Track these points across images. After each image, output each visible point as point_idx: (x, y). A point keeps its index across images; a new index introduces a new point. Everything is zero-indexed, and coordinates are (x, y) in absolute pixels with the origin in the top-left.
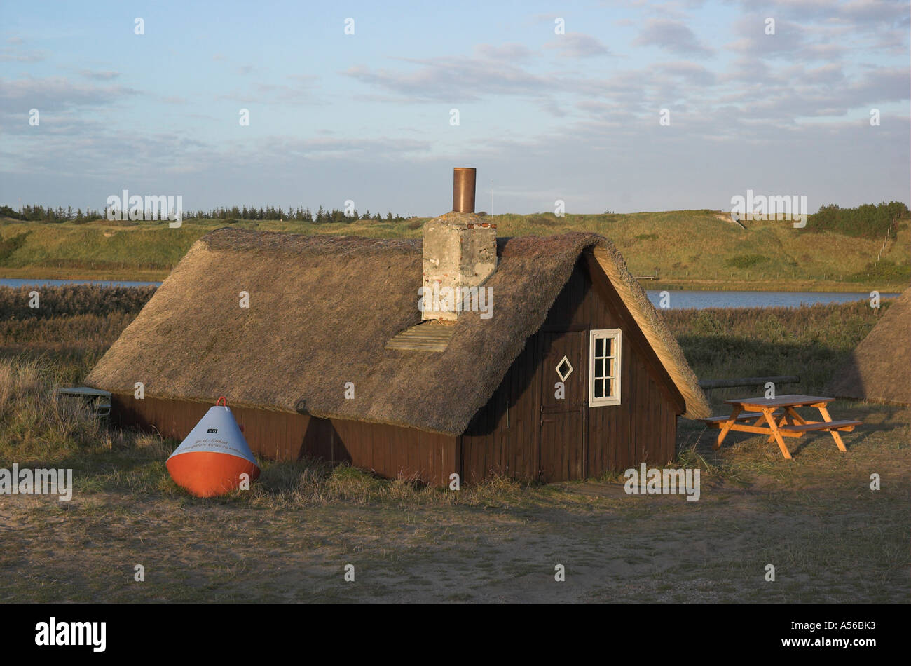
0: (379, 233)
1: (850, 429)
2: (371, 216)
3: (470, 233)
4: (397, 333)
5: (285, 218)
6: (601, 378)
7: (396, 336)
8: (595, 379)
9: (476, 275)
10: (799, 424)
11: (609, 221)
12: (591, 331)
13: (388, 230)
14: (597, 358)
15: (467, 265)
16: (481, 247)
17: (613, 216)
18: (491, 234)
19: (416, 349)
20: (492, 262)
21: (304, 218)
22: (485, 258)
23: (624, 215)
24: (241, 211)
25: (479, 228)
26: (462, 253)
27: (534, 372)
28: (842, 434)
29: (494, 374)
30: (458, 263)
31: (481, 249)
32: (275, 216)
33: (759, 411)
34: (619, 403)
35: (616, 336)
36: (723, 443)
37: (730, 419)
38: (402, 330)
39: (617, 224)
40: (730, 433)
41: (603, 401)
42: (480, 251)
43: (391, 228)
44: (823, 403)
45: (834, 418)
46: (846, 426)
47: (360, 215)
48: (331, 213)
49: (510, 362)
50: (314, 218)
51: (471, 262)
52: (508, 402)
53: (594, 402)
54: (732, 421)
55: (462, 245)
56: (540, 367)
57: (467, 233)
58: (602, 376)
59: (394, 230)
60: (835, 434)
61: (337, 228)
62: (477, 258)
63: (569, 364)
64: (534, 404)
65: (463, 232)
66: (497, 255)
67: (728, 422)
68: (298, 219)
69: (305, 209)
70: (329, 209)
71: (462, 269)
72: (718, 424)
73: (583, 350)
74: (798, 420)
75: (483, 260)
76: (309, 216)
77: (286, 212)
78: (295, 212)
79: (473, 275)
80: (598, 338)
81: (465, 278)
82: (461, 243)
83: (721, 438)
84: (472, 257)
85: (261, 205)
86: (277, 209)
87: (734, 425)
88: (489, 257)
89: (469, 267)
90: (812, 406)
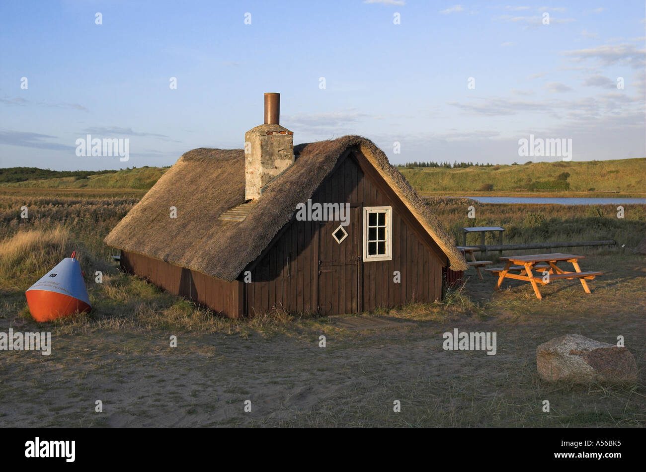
0: (479, 172)
1: (592, 278)
2: (479, 165)
3: (269, 138)
4: (229, 209)
5: (438, 166)
6: (375, 241)
7: (228, 211)
8: (368, 242)
9: (276, 168)
10: (560, 274)
11: (593, 164)
12: (364, 208)
13: (483, 171)
14: (370, 227)
15: (268, 160)
16: (279, 148)
17: (596, 162)
18: (288, 139)
19: (232, 220)
20: (290, 159)
21: (447, 166)
22: (283, 156)
23: (602, 161)
24: (418, 164)
25: (277, 135)
26: (262, 152)
27: (312, 237)
28: (588, 282)
29: (262, 237)
30: (260, 159)
31: (280, 149)
32: (434, 165)
33: (522, 265)
34: (391, 259)
35: (388, 211)
36: (501, 286)
37: (505, 270)
38: (233, 207)
39: (598, 166)
40: (505, 279)
41: (377, 257)
42: (279, 151)
43: (485, 169)
44: (574, 260)
45: (582, 270)
46: (590, 275)
47: (474, 164)
48: (460, 163)
49: (277, 229)
50: (452, 166)
51: (271, 159)
52: (288, 258)
53: (367, 258)
54: (506, 271)
55: (262, 146)
56: (317, 232)
57: (266, 138)
58: (376, 240)
59: (487, 171)
60: (582, 281)
61: (460, 170)
62: (277, 156)
63: (344, 231)
64: (312, 260)
65: (263, 137)
66: (294, 154)
67: (503, 271)
68: (444, 167)
69: (448, 162)
70: (459, 162)
71: (263, 163)
72: (498, 273)
73: (358, 221)
74: (559, 271)
75: (281, 157)
76: (450, 165)
77: (439, 164)
78: (443, 164)
79: (273, 168)
80: (371, 212)
81: (266, 170)
82: (261, 145)
83: (499, 282)
84: (271, 155)
85: (427, 161)
86: (435, 163)
87: (507, 274)
88: (287, 155)
89: (268, 162)
90: (568, 261)
